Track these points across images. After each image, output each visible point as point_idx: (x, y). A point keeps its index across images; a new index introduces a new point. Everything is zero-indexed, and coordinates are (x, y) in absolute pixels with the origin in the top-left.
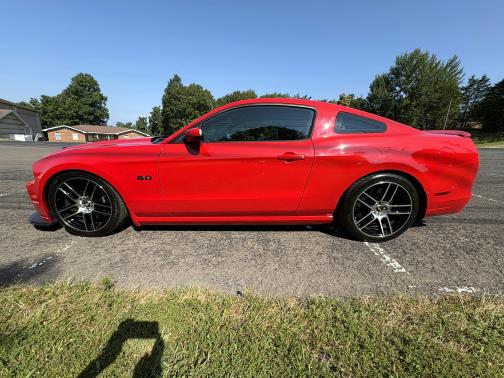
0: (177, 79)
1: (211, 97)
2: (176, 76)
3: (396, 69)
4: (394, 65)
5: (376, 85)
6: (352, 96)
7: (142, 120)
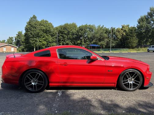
0: (34, 17)
1: (53, 27)
2: (34, 16)
3: (151, 13)
4: (149, 11)
5: (141, 20)
6: (128, 26)
7: (11, 39)
